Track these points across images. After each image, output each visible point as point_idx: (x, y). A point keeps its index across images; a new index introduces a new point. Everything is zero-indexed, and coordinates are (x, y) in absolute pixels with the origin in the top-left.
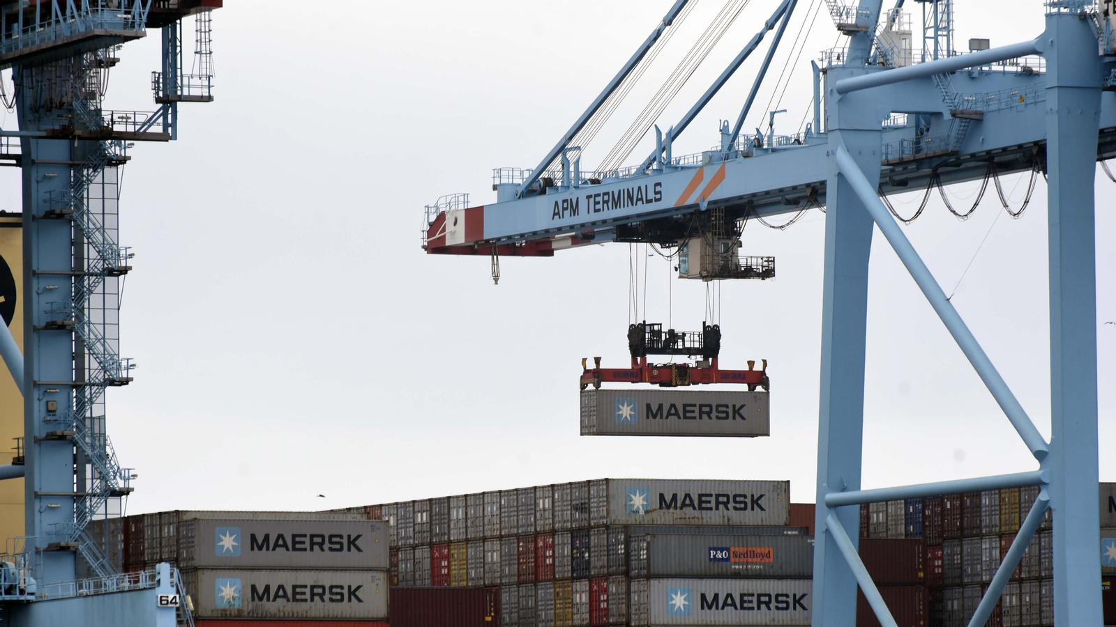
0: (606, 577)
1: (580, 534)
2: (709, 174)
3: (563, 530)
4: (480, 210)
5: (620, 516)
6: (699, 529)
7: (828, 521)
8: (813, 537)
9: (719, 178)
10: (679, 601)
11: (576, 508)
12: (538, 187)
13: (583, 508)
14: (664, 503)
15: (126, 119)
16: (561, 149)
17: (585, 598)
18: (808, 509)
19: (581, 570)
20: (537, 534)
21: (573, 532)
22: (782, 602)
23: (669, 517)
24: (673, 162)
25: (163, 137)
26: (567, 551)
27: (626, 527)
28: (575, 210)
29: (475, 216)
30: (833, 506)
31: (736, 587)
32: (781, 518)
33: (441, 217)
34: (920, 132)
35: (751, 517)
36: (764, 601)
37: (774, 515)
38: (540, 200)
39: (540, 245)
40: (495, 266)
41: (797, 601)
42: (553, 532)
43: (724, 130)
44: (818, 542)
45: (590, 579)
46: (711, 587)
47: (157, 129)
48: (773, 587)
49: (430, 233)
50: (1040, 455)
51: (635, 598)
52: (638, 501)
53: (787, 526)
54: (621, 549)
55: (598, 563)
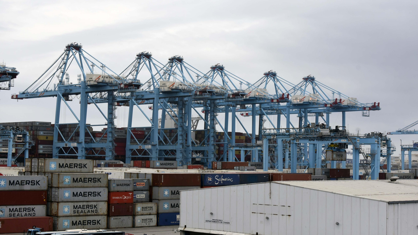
0: (34, 131)
1: (32, 126)
2: (43, 93)
3: (30, 126)
4: (17, 95)
5: (36, 125)
6: (44, 126)
7: (56, 126)
8: (54, 127)
9: (44, 93)
10: (42, 133)
11: (31, 124)
12: (24, 93)
13: (32, 124)
14: (40, 124)
15: (6, 88)
16: (27, 89)
17: (32, 132)
18: (54, 125)
19: (32, 130)
20: (27, 126)
21: (31, 126)
22: (51, 133)
23: (40, 125)
24: (39, 92)
25: (9, 90)
26: (30, 128)
27: (37, 126)
28: (28, 96)
29: (17, 96)
30: (57, 125)
31: (47, 132)
32: (50, 126)
33: (13, 95)
34: (65, 91)
35: (47, 125)
36: (49, 133)
37: (50, 125)
38: (24, 94)
39: (22, 99)
40: (18, 100)
41: (52, 133)
42: (29, 126)
43: (44, 89)
44: (55, 128)
45: (33, 131)
46: (45, 132)
47: (8, 89)
48: (50, 132)
49: (12, 97)
50: (79, 121)
51: (37, 133)
52: (38, 124)
53: (51, 126)
54: (36, 128)
55: (34, 129)
